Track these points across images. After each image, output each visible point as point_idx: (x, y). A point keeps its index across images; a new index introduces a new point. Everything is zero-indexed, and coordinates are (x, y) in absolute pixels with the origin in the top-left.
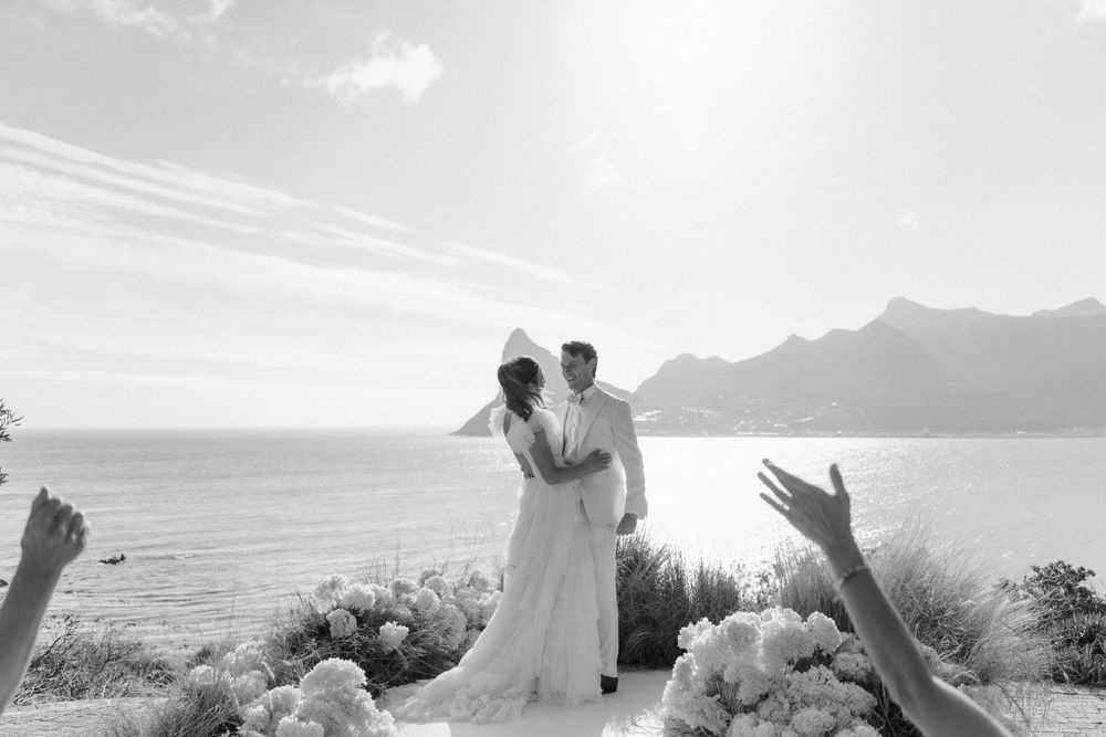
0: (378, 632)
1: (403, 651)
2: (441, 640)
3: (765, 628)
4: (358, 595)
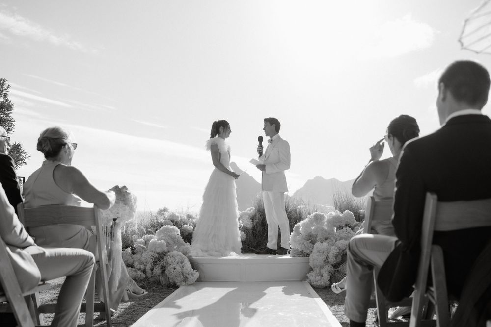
3: (327, 216)
4: (173, 215)
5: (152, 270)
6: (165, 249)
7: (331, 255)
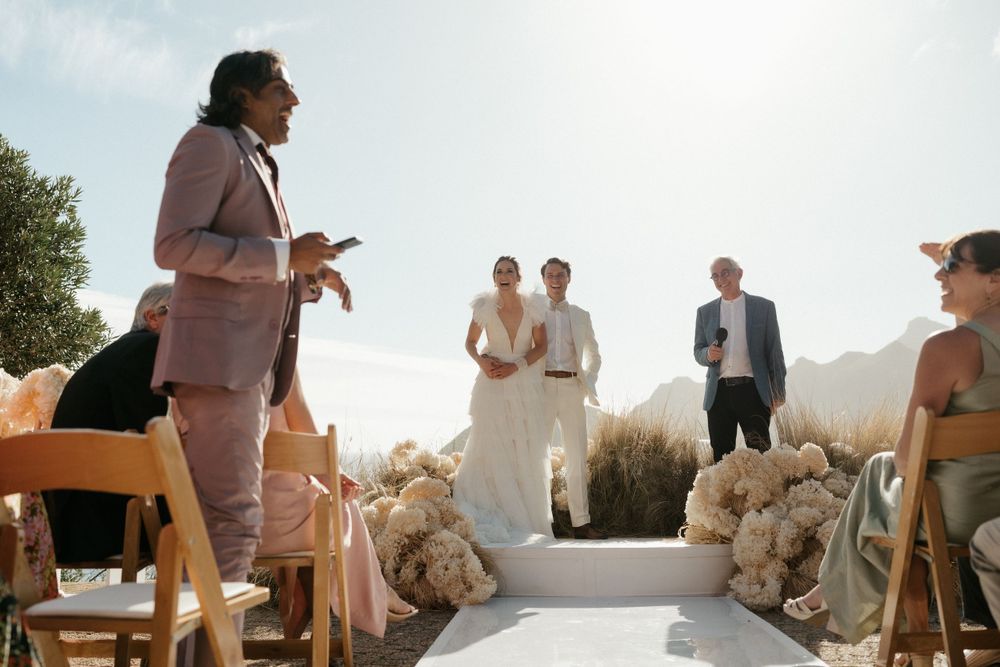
5: (397, 571)
6: (424, 527)
7: (781, 540)
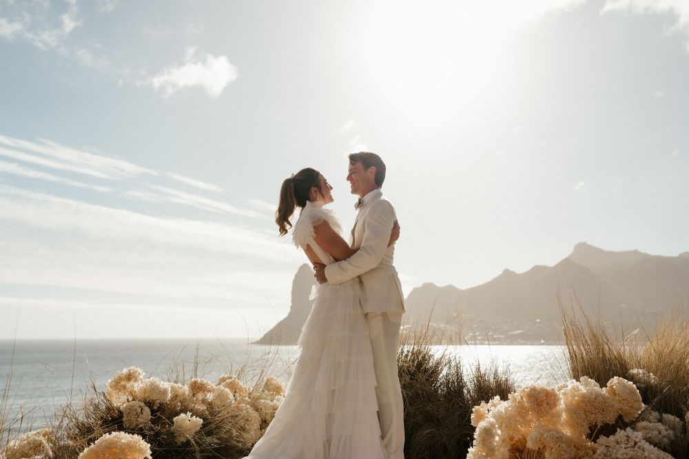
0: (173, 423)
1: (197, 443)
2: (235, 433)
3: (565, 394)
4: (154, 388)
